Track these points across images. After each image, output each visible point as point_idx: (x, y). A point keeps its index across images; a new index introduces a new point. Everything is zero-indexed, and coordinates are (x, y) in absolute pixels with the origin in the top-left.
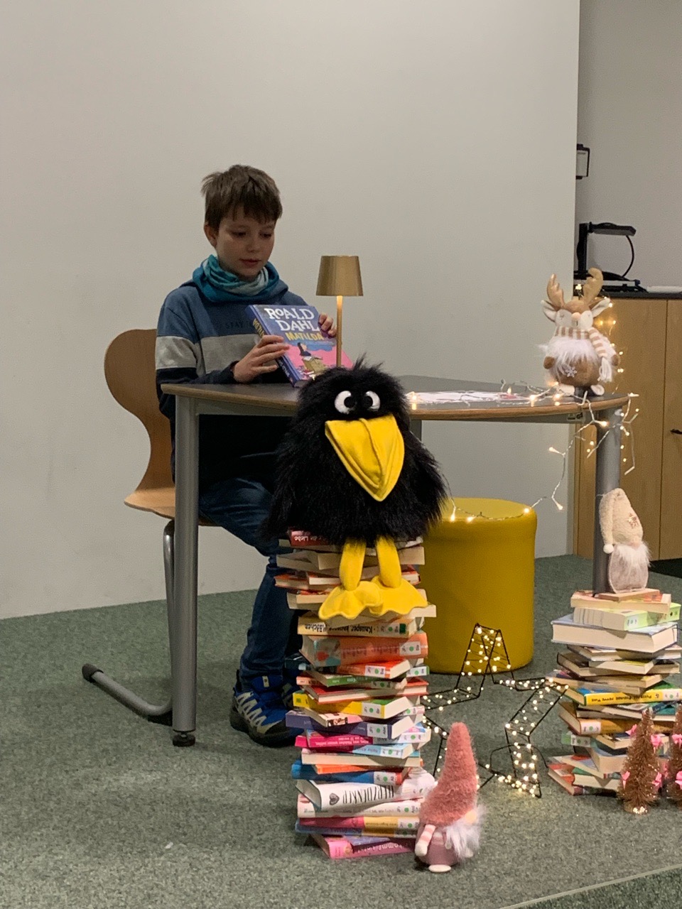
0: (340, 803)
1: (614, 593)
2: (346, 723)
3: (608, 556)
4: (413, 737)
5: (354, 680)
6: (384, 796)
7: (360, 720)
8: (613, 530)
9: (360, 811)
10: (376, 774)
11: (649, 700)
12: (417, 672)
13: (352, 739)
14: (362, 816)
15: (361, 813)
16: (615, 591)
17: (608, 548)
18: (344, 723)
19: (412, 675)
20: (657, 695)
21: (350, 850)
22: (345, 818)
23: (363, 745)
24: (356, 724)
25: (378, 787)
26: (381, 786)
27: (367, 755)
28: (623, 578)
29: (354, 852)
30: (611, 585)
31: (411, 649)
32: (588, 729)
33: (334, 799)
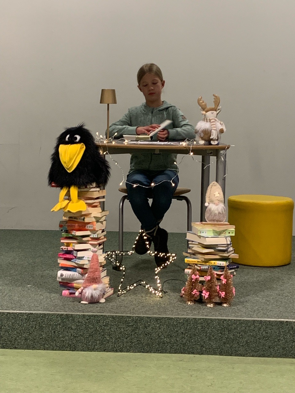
0: (64, 277)
1: (206, 221)
2: (67, 250)
3: (206, 207)
4: (88, 258)
5: (71, 236)
6: (79, 277)
7: (72, 249)
8: (209, 197)
9: (73, 281)
10: (78, 269)
11: (210, 264)
12: (93, 236)
13: (70, 256)
14: (74, 283)
15: (73, 282)
16: (207, 221)
17: (206, 204)
18: (66, 250)
19: (92, 236)
20: (214, 263)
21: (69, 294)
22: (69, 283)
23: (74, 258)
24: (71, 251)
25: (78, 274)
26: (79, 273)
27: (74, 262)
28: (210, 217)
29: (70, 295)
30: (206, 219)
31: (90, 227)
32: (187, 272)
33: (62, 275)
